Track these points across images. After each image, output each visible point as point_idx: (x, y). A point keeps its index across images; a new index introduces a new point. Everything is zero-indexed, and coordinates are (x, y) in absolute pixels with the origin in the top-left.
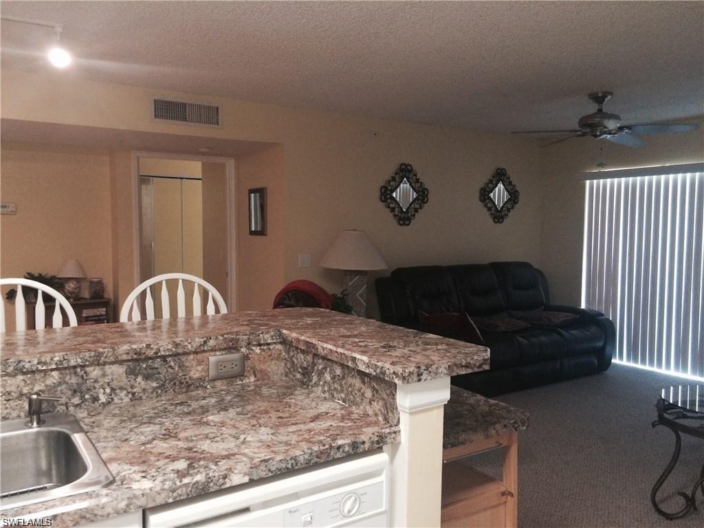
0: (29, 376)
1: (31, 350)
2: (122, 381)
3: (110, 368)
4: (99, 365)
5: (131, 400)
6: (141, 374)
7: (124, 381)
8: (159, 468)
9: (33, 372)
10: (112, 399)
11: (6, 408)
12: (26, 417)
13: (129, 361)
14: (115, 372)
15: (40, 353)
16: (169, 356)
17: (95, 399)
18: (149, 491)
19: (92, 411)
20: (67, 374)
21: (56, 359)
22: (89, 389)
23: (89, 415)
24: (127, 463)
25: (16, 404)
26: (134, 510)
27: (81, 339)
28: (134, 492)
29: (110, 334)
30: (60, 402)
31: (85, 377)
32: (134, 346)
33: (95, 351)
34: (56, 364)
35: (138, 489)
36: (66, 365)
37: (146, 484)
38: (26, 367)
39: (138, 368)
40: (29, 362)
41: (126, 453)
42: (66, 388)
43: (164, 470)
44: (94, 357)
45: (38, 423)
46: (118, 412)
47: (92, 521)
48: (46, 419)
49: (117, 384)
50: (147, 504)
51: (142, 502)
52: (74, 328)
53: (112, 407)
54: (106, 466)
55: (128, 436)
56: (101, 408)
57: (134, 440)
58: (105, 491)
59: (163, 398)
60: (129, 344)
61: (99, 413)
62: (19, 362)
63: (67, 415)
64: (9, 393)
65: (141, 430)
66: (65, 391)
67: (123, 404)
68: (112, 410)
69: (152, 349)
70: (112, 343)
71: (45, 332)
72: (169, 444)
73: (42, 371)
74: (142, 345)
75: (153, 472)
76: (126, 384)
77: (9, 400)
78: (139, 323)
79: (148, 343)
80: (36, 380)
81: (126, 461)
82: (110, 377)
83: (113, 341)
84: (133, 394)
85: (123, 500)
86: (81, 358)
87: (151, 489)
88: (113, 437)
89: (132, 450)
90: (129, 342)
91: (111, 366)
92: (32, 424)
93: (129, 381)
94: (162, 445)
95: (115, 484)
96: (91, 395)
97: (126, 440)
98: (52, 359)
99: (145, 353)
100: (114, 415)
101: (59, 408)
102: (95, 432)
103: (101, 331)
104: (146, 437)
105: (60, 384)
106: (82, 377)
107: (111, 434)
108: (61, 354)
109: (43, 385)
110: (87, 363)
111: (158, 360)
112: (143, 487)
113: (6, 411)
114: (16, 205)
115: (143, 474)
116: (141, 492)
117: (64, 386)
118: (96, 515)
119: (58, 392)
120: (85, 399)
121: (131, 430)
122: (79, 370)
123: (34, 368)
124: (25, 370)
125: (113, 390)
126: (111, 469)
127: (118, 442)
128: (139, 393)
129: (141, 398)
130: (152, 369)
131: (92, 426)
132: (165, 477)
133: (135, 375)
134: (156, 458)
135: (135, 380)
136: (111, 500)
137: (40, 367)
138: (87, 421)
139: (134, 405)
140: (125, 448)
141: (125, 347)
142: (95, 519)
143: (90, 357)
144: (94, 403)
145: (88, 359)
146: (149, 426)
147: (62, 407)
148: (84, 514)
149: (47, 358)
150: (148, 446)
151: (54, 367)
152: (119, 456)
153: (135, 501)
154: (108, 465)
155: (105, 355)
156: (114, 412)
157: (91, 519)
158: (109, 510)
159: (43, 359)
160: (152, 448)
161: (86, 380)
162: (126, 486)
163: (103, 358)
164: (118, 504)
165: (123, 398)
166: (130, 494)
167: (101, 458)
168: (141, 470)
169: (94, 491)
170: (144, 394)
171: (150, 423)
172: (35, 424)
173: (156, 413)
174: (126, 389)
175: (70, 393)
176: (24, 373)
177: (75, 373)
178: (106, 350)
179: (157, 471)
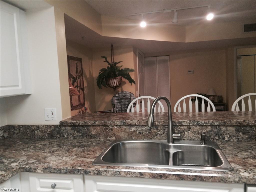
0: (201, 127)
1: (201, 118)
2: (234, 133)
3: (229, 128)
4: (225, 126)
5: (237, 141)
6: (242, 132)
7: (235, 133)
8: (251, 169)
9: (202, 126)
10: (230, 139)
11: (194, 137)
12: (200, 140)
13: (236, 126)
14: (231, 130)
15: (205, 119)
16: (253, 126)
17: (224, 138)
18: (247, 177)
19: (223, 143)
20: (213, 128)
21: (210, 122)
22: (221, 135)
23: (222, 143)
24: (238, 164)
25: (197, 135)
26: (241, 183)
27: (218, 116)
28: (241, 176)
29: (228, 115)
30: (211, 138)
31: (220, 130)
32: (239, 121)
33: (224, 121)
34: (210, 124)
35: (243, 175)
36: (213, 125)
37: (246, 174)
38: (200, 124)
39: (240, 129)
40: (201, 122)
41: (237, 161)
42: (213, 133)
43: (254, 170)
44: (223, 123)
45: (204, 143)
46: (232, 145)
47: (225, 182)
48: (207, 143)
49: (232, 134)
50: (247, 182)
51: (245, 180)
52: (215, 112)
53: (230, 142)
54: (229, 163)
55: (237, 155)
56: (226, 142)
57: (240, 156)
58: (230, 173)
59: (251, 142)
60: (236, 120)
61: (225, 144)
62: (198, 122)
63: (214, 142)
64: (195, 132)
65: (242, 153)
66: (213, 134)
67: (234, 142)
68: (230, 144)
69: (246, 122)
70: (230, 119)
71: (205, 113)
72: (255, 161)
73: (205, 126)
74: (242, 120)
75: (249, 170)
76: (235, 135)
77: (195, 134)
78: (239, 112)
79: (244, 120)
80: (203, 129)
81: (237, 164)
82: (229, 131)
83: (230, 118)
84: (238, 139)
85: (237, 178)
86: (218, 123)
87: (248, 177)
88: (231, 153)
89: (239, 160)
90: (236, 119)
91: (230, 127)
92: (202, 143)
93: (237, 134)
94: (252, 160)
95: (234, 171)
96: (222, 137)
97: (237, 156)
98: (208, 122)
99: (243, 124)
100: (231, 146)
101: (211, 140)
102: (224, 150)
103: (225, 114)
104: (244, 156)
105: (211, 131)
106: (219, 130)
107: (230, 152)
108: (212, 121)
109: (206, 131)
110: (221, 125)
111: (249, 127)
112: (245, 175)
113: (194, 138)
114: (193, 70)
115: (245, 170)
116: (244, 177)
117: (213, 132)
118: (227, 181)
119: (211, 134)
120: (220, 138)
121: (238, 152)
122: (218, 127)
123: (203, 125)
124: (200, 125)
125: (230, 136)
126: (232, 165)
127: (233, 156)
128: (240, 139)
129: (241, 141)
130: (246, 130)
131: (223, 147)
132: (254, 174)
133: (239, 132)
134: (250, 165)
135: (239, 133)
136: (232, 176)
137: (205, 124)
138: (221, 146)
139: (239, 143)
140: (236, 159)
141: (235, 121)
142: (226, 182)
143: (222, 123)
144: (223, 140)
145: (221, 123)
146: (246, 152)
147: (212, 139)
148: (222, 179)
149: (207, 121)
150: (246, 160)
151: (209, 125)
152: (234, 161)
153: (242, 179)
154: (231, 164)
155: (227, 123)
156: (231, 144)
157: (225, 181)
158: (232, 180)
159: (206, 122)
160: (247, 161)
161: (220, 131)
162: (238, 173)
163: (226, 124)
164: (235, 179)
165: (234, 140)
166: (240, 176)
167: (227, 160)
168: (244, 168)
169: (226, 172)
170: (243, 140)
171: (246, 151)
172: (203, 144)
173: (248, 148)
174: (235, 137)
175: (214, 135)
176: (199, 126)
177: (217, 128)
178: (228, 121)
179: (250, 170)
